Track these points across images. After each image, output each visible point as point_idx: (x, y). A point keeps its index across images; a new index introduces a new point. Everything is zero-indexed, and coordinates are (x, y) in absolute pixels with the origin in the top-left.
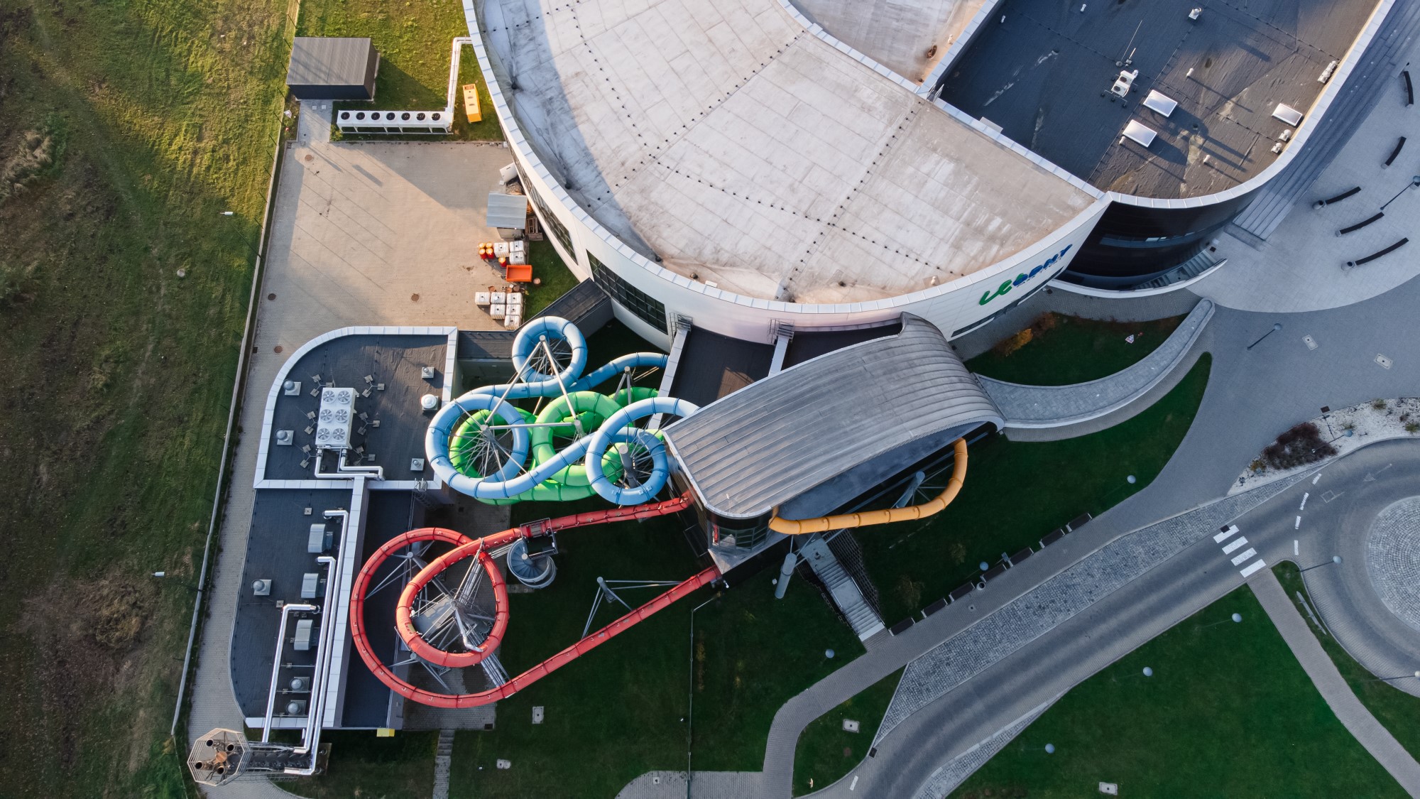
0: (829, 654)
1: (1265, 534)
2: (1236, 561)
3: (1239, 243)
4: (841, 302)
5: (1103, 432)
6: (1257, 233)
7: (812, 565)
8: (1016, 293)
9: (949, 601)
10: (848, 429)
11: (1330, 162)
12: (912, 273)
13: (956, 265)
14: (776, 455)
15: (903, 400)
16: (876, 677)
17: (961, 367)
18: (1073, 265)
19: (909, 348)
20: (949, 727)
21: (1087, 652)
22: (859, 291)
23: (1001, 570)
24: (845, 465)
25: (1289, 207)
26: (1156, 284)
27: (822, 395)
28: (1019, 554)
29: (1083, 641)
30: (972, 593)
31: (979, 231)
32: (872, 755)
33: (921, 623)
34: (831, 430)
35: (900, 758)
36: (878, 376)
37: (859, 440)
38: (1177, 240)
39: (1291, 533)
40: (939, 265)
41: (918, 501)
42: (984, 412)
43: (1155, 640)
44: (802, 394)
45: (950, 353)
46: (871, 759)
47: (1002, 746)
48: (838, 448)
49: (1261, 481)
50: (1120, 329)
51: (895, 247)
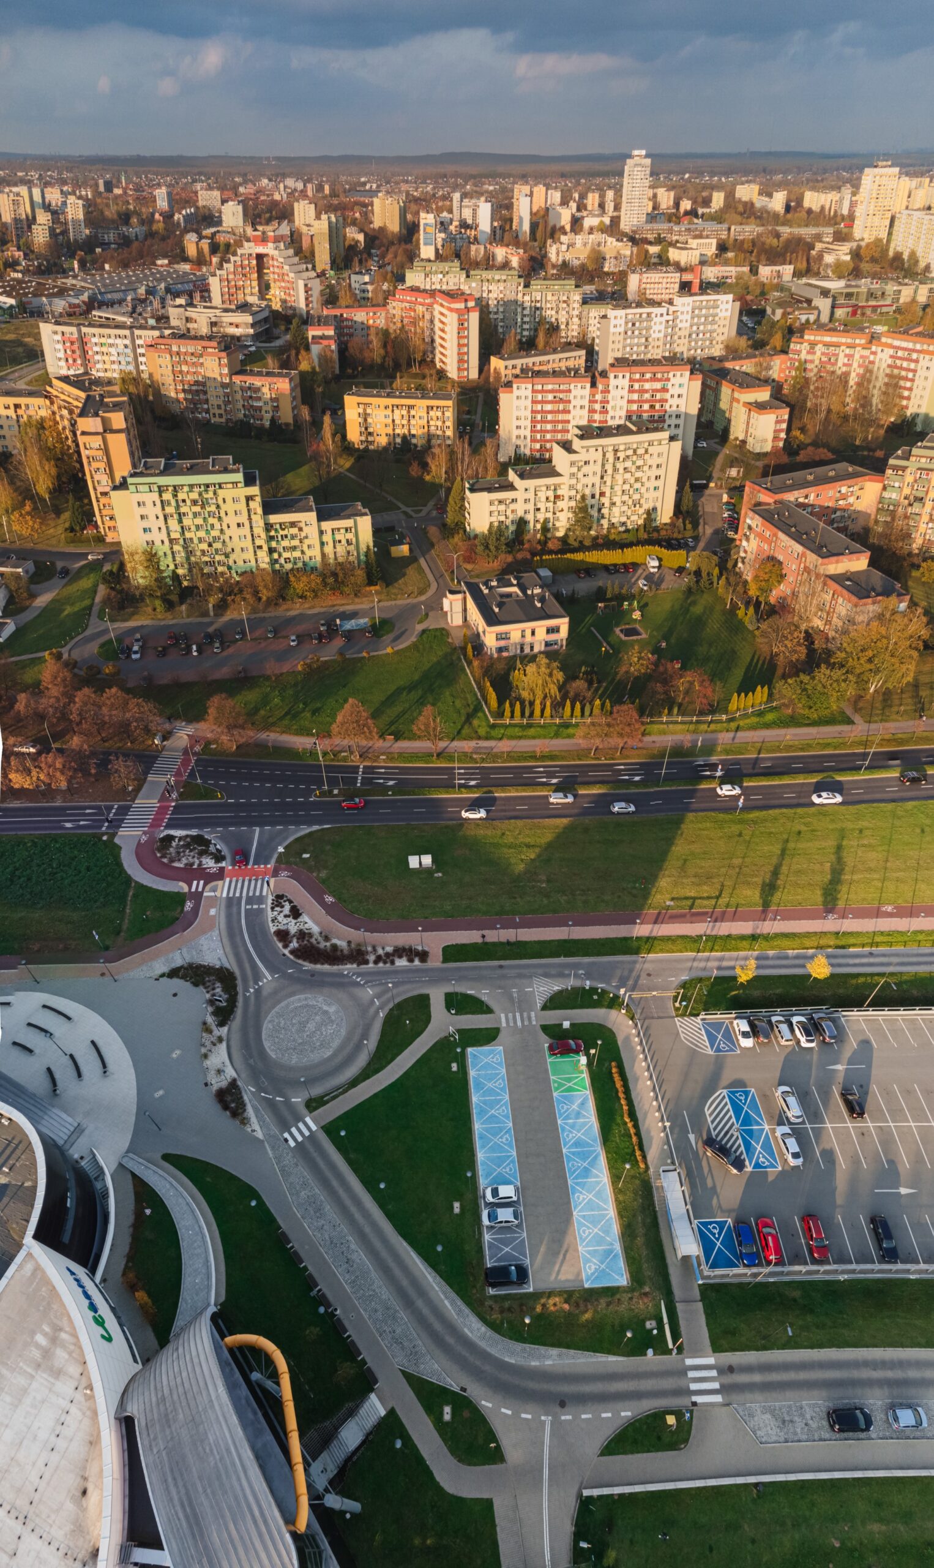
0: (399, 1444)
1: (289, 1118)
2: (307, 1133)
3: (79, 1140)
4: (102, 1490)
5: (218, 1226)
6: (72, 1129)
7: (331, 1476)
8: (104, 1310)
9: (349, 1336)
10: (218, 1457)
11: (23, 1087)
12: (79, 1414)
13: (74, 1370)
14: (241, 1538)
15: (192, 1404)
16: (410, 1395)
17: (165, 1350)
18: (83, 1263)
19: (147, 1405)
20: (437, 1326)
21: (374, 1225)
22: (92, 1471)
23: (324, 1295)
24: (248, 1454)
25: (55, 1110)
26: (105, 1195)
27: (187, 1493)
28: (310, 1283)
29: (367, 1229)
30: (342, 1317)
31: (47, 1354)
32: (464, 1390)
33: (368, 1359)
34: (219, 1477)
35: (464, 1365)
36: (171, 1433)
37: (227, 1444)
38: (72, 1184)
39: (287, 1103)
40: (73, 1388)
41: (275, 1376)
42: (203, 1324)
43: (362, 1182)
44: (187, 1517)
45: (152, 1364)
46: (468, 1391)
47: (443, 1283)
48: (233, 1464)
49: (253, 1119)
50: (139, 1219)
51: (53, 1438)
